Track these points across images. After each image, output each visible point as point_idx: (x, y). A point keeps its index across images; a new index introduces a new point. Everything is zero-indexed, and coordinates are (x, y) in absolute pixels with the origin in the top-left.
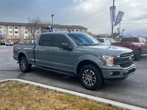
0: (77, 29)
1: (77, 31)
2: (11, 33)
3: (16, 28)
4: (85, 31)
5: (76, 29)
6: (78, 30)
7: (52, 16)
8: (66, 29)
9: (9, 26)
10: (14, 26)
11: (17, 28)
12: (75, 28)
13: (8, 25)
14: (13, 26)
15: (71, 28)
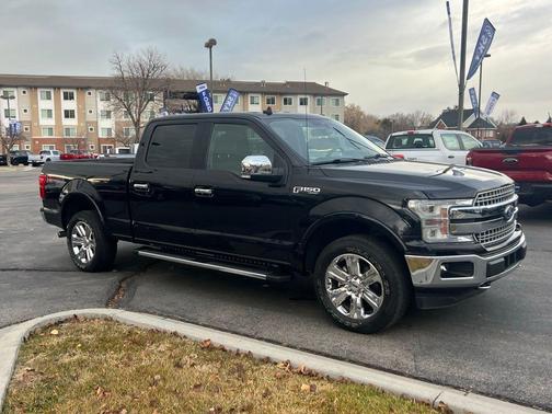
0: (303, 97)
1: (304, 102)
2: (50, 116)
3: (66, 98)
4: (337, 104)
5: (299, 97)
6: (306, 99)
7: (211, 44)
8: (259, 98)
9: (39, 90)
10: (59, 88)
11: (72, 98)
12: (296, 94)
13: (36, 88)
14: (55, 88)
15: (281, 94)
